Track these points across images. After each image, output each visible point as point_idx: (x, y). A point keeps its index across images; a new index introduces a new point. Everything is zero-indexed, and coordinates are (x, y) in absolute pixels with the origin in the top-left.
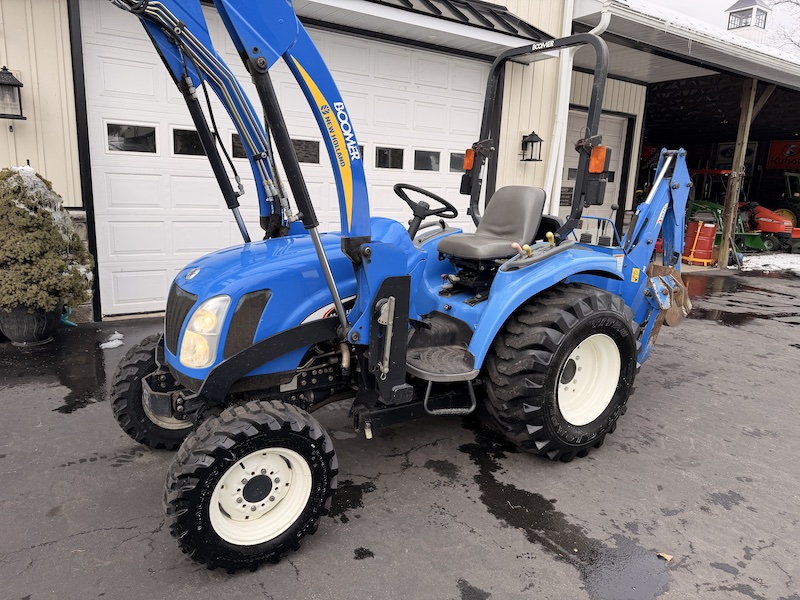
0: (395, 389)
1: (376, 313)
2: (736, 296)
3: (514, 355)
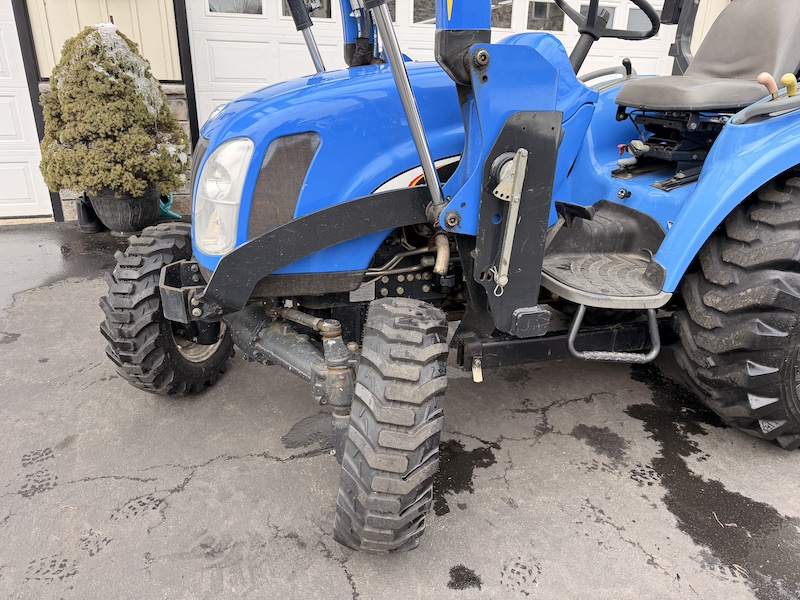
0: (519, 312)
1: (492, 180)
3: (736, 277)
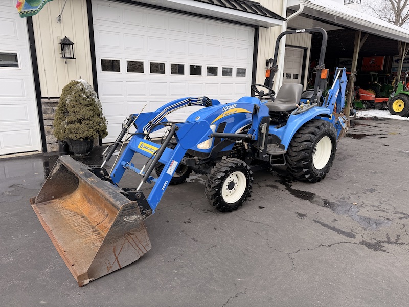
0: (264, 156)
1: (260, 129)
2: (356, 128)
3: (299, 144)
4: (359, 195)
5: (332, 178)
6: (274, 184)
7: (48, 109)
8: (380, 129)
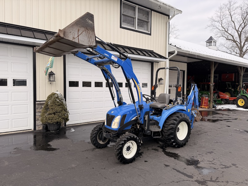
0: (148, 132)
1: (145, 118)
3: (168, 126)
4: (203, 155)
5: (190, 145)
6: (156, 149)
7: (39, 107)
8: (229, 116)
